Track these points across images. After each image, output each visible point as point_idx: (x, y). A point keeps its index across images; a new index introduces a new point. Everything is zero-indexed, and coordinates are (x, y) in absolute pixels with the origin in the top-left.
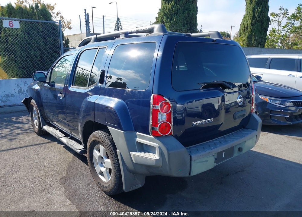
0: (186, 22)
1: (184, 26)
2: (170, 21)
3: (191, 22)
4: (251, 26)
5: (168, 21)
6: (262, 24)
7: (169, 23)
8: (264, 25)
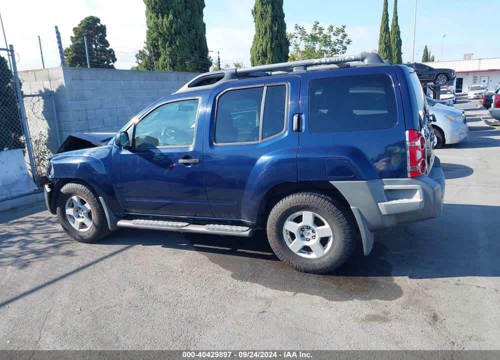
0: (193, 47)
1: (192, 53)
2: (170, 46)
3: (200, 47)
4: (271, 51)
5: (167, 45)
6: (281, 48)
7: (169, 49)
8: (284, 49)
